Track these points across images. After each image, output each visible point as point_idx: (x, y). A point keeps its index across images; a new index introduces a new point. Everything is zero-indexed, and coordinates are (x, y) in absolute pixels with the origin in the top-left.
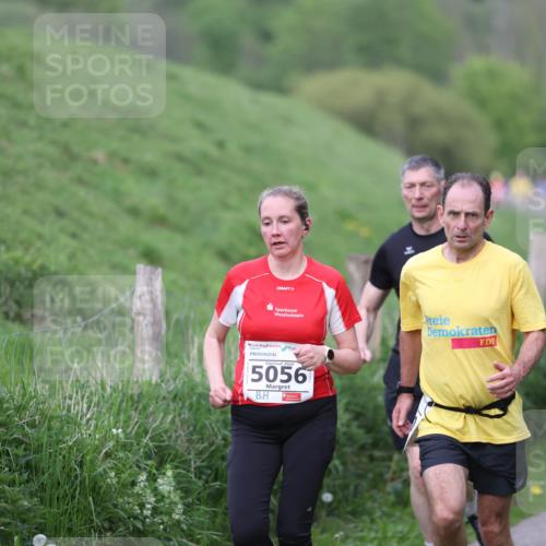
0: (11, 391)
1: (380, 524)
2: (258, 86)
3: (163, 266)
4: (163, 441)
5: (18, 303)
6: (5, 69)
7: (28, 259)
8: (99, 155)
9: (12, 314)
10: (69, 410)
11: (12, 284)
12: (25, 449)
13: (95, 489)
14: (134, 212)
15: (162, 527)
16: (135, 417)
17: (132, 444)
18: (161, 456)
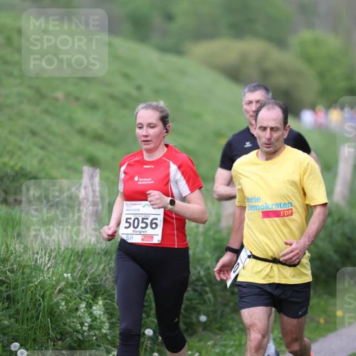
1: (237, 336)
2: (164, 50)
3: (100, 168)
4: (97, 282)
5: (6, 192)
7: (12, 163)
8: (60, 94)
10: (36, 262)
12: (7, 287)
13: (52, 313)
14: (82, 132)
15: (94, 338)
16: (79, 266)
17: (77, 283)
18: (95, 291)
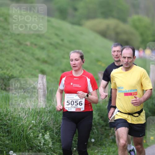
0: (3, 110)
1: (108, 148)
2: (73, 23)
3: (46, 75)
4: (46, 124)
5: (5, 85)
6: (1, 19)
7: (8, 73)
8: (28, 43)
9: (3, 88)
10: (20, 116)
11: (3, 80)
12: (7, 127)
13: (27, 138)
14: (38, 59)
15: (46, 149)
16: (38, 118)
17: (37, 125)
18: (46, 129)
